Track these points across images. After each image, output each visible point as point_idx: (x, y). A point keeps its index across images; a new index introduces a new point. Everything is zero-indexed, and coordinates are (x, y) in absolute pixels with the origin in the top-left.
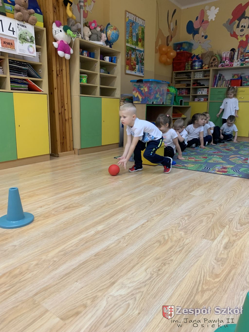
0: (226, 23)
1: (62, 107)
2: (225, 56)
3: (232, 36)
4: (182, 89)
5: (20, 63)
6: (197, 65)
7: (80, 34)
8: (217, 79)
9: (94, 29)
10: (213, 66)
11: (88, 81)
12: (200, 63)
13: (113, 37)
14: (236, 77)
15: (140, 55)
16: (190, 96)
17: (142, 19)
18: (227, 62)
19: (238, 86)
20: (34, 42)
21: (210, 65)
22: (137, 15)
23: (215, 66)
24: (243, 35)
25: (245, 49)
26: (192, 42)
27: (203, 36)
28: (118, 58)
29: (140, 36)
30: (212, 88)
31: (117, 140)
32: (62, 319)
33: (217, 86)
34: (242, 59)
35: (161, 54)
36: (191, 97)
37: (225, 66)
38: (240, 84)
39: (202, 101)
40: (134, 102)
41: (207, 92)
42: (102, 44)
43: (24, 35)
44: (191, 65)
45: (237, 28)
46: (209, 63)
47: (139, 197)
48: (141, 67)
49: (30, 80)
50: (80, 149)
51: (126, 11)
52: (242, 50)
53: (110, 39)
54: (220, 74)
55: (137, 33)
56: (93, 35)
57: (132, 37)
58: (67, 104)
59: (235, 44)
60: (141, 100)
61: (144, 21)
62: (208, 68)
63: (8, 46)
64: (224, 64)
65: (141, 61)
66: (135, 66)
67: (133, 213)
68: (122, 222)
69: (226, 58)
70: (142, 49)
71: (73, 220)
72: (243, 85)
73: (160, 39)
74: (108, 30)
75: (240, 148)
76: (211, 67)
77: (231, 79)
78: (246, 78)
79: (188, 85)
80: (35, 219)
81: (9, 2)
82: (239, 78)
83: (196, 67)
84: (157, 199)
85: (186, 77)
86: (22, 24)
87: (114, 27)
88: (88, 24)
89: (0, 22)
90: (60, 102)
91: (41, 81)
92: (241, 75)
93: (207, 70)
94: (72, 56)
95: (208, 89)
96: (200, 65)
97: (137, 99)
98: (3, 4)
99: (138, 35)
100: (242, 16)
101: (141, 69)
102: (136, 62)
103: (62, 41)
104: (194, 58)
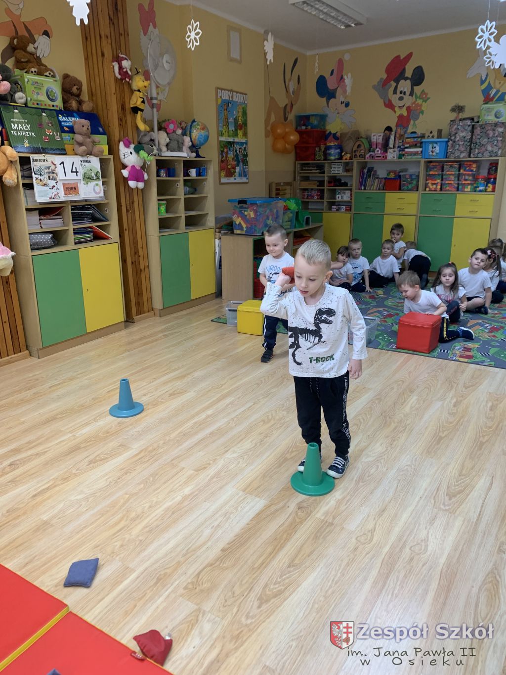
0: (376, 84)
1: (136, 253)
2: (375, 140)
3: (386, 106)
4: (312, 189)
5: (84, 207)
6: (334, 153)
7: (155, 145)
8: (365, 176)
9: (173, 132)
10: (358, 156)
11: (167, 211)
12: (338, 150)
13: (200, 141)
14: (392, 176)
15: (241, 150)
16: (323, 202)
17: (242, 94)
18: (378, 152)
19: (396, 190)
20: (101, 178)
21: (352, 154)
22: (235, 89)
23: (361, 156)
24: (403, 106)
25: (405, 130)
26: (327, 111)
28: (209, 169)
29: (240, 120)
30: (356, 191)
31: (213, 289)
32: (195, 471)
33: (365, 189)
34: (402, 147)
35: (275, 139)
36: (326, 204)
37: (377, 158)
38: (398, 188)
39: (342, 210)
40: (236, 231)
41: (350, 196)
42: (186, 156)
43: (88, 173)
44: (323, 152)
45: (393, 94)
46: (352, 152)
47: (246, 379)
48: (244, 169)
49: (96, 226)
50: (162, 309)
51: (217, 88)
52: (401, 131)
53: (196, 142)
54: (368, 169)
55: (234, 117)
56: (171, 141)
57: (228, 126)
58: (142, 247)
59: (391, 120)
60: (245, 229)
61: (245, 96)
62: (351, 158)
63: (72, 192)
64: (373, 153)
65: (242, 159)
66: (234, 168)
67: (240, 397)
68: (230, 406)
69: (377, 143)
70: (244, 141)
71: (183, 406)
72: (402, 188)
73: (272, 112)
74: (192, 131)
75: (391, 293)
76: (355, 157)
77: (385, 176)
78: (407, 177)
79: (321, 183)
80: (145, 407)
81: (66, 129)
82: (397, 177)
83: (332, 156)
84: (265, 380)
85: (318, 171)
86: (85, 159)
87: (202, 125)
88: (163, 125)
89: (62, 165)
90: (132, 247)
91: (109, 225)
92: (399, 172)
93: (348, 162)
94: (147, 183)
95: (351, 192)
96: (338, 153)
97: (240, 227)
98: (61, 136)
99: (237, 120)
100: (401, 76)
101: (244, 172)
102: (235, 163)
103: (133, 167)
104: (330, 138)
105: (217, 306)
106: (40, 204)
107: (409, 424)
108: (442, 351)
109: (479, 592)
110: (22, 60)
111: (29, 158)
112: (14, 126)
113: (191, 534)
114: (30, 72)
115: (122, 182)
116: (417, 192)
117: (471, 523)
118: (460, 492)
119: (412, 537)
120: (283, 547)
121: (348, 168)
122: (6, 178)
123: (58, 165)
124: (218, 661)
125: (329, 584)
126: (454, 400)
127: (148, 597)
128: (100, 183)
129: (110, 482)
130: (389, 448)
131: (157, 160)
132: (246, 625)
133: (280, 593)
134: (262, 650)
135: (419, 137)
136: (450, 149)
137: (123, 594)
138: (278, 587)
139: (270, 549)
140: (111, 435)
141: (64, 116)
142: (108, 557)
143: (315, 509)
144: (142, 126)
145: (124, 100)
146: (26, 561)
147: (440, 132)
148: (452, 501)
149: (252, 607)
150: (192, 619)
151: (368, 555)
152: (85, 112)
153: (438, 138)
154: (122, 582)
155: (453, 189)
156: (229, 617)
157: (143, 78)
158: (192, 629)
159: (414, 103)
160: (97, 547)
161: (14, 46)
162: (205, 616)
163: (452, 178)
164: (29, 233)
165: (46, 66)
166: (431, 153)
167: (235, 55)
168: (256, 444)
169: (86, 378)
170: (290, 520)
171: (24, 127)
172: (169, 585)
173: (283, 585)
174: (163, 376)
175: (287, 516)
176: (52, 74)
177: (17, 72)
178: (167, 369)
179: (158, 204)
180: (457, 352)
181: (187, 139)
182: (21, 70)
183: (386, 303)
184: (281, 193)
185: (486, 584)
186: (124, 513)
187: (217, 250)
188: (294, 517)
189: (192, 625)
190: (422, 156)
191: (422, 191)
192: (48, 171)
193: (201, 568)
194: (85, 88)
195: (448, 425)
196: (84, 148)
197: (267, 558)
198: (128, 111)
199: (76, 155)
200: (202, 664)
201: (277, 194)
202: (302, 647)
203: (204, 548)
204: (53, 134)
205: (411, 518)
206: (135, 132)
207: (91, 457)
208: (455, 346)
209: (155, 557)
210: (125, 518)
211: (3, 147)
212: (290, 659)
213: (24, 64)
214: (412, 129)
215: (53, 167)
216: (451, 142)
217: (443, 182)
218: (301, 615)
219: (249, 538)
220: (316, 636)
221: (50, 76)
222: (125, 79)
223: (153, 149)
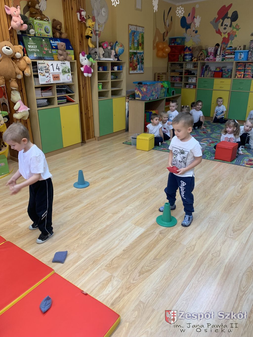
0: (212, 21)
1: (87, 109)
2: (210, 51)
3: (217, 32)
4: (176, 76)
5: (62, 86)
6: (188, 58)
7: (97, 55)
8: (204, 70)
9: (106, 48)
11: (103, 88)
12: (191, 56)
13: (120, 52)
14: (218, 70)
15: (140, 57)
16: (182, 83)
18: (211, 57)
20: (70, 72)
21: (198, 58)
22: (138, 25)
23: (202, 59)
24: (226, 33)
25: (226, 45)
26: (186, 36)
27: (194, 31)
28: (124, 66)
29: (140, 41)
30: (199, 78)
31: (124, 127)
32: (112, 214)
33: (203, 77)
34: (224, 55)
35: (158, 50)
36: (183, 84)
37: (211, 61)
38: (221, 75)
39: (192, 87)
40: (137, 98)
41: (196, 80)
42: (112, 60)
43: (64, 69)
44: (183, 57)
45: (221, 26)
46: (198, 57)
48: (141, 66)
49: (68, 96)
50: (99, 137)
51: (129, 25)
52: (224, 46)
53: (118, 53)
54: (206, 66)
55: (137, 39)
56: (105, 53)
57: (134, 44)
58: (90, 106)
59: (219, 40)
60: (141, 97)
61: (143, 28)
62: (197, 61)
63: (57, 79)
64: (208, 58)
65: (141, 61)
66: (137, 66)
67: (135, 181)
68: (130, 185)
69: (211, 52)
70: (142, 52)
72: (223, 76)
73: (157, 37)
74: (116, 47)
75: (214, 131)
76: (199, 60)
77: (215, 70)
78: (226, 71)
79: (181, 73)
80: (90, 184)
81: (54, 47)
82: (221, 71)
83: (187, 59)
84: (147, 173)
85: (179, 67)
86: (63, 62)
87: (121, 44)
88: (101, 44)
89: (52, 65)
90: (85, 106)
91: (74, 95)
92: (222, 68)
93: (195, 63)
94: (93, 74)
95: (197, 78)
96: (191, 58)
97: (138, 96)
98: (51, 51)
99: (138, 41)
100: (226, 16)
101: (142, 67)
102: (137, 63)
103: (86, 66)
104: (186, 50)
105: (126, 136)
106: (42, 85)
107: (217, 197)
108: (238, 161)
109: (243, 276)
110: (33, 13)
111: (36, 62)
112: (29, 46)
113: (109, 243)
114: (37, 19)
115: (81, 74)
116: (230, 78)
117: (243, 244)
118: (239, 230)
119: (213, 249)
120: (152, 251)
121: (195, 66)
122: (25, 72)
123: (50, 66)
124: (120, 298)
125: (172, 268)
126: (241, 186)
127: (89, 269)
128: (70, 74)
129: (73, 218)
130: (206, 207)
131: (98, 62)
132: (133, 283)
133: (149, 270)
134: (139, 294)
135: (233, 49)
136: (249, 56)
137: (79, 267)
138: (148, 268)
139: (145, 251)
140: (74, 196)
141: (53, 41)
142: (72, 251)
143: (168, 234)
144: (91, 45)
145: (82, 32)
146: (36, 250)
147: (245, 46)
148: (234, 234)
149: (136, 276)
150: (109, 280)
151: (191, 256)
152: (63, 38)
153: (243, 50)
154: (77, 262)
155: (250, 77)
156: (125, 279)
157: (91, 20)
158: (108, 283)
159: (232, 31)
160: (67, 246)
161: (29, 6)
162: (114, 279)
163: (250, 71)
164: (37, 99)
165: (44, 16)
166: (239, 58)
167: (139, 7)
168: (141, 203)
169: (62, 169)
170: (156, 238)
171: (34, 47)
172: (99, 265)
173: (151, 267)
174: (99, 169)
175: (154, 237)
176: (47, 19)
177: (31, 19)
178: (100, 167)
179: (98, 84)
180: (245, 162)
181: (113, 52)
182: (32, 18)
183: (211, 136)
184: (160, 78)
185: (246, 272)
186: (80, 232)
187: (127, 108)
188: (158, 238)
189: (109, 282)
190: (234, 59)
191: (233, 78)
192: (45, 68)
193: (113, 258)
194: (63, 26)
195: (236, 198)
196: (62, 57)
197: (144, 255)
198: (84, 37)
199: (59, 60)
200: (113, 298)
201: (158, 79)
202: (158, 294)
203: (115, 249)
204: (48, 50)
205: (213, 241)
206: (87, 48)
207: (65, 206)
208: (244, 159)
209: (93, 252)
210: (80, 234)
211: (24, 57)
212: (152, 299)
213: (34, 15)
214: (230, 45)
215: (48, 67)
216: (250, 52)
217: (245, 73)
218: (158, 280)
219: (136, 245)
220: (164, 290)
221: (47, 20)
222: (83, 21)
223: (96, 57)
